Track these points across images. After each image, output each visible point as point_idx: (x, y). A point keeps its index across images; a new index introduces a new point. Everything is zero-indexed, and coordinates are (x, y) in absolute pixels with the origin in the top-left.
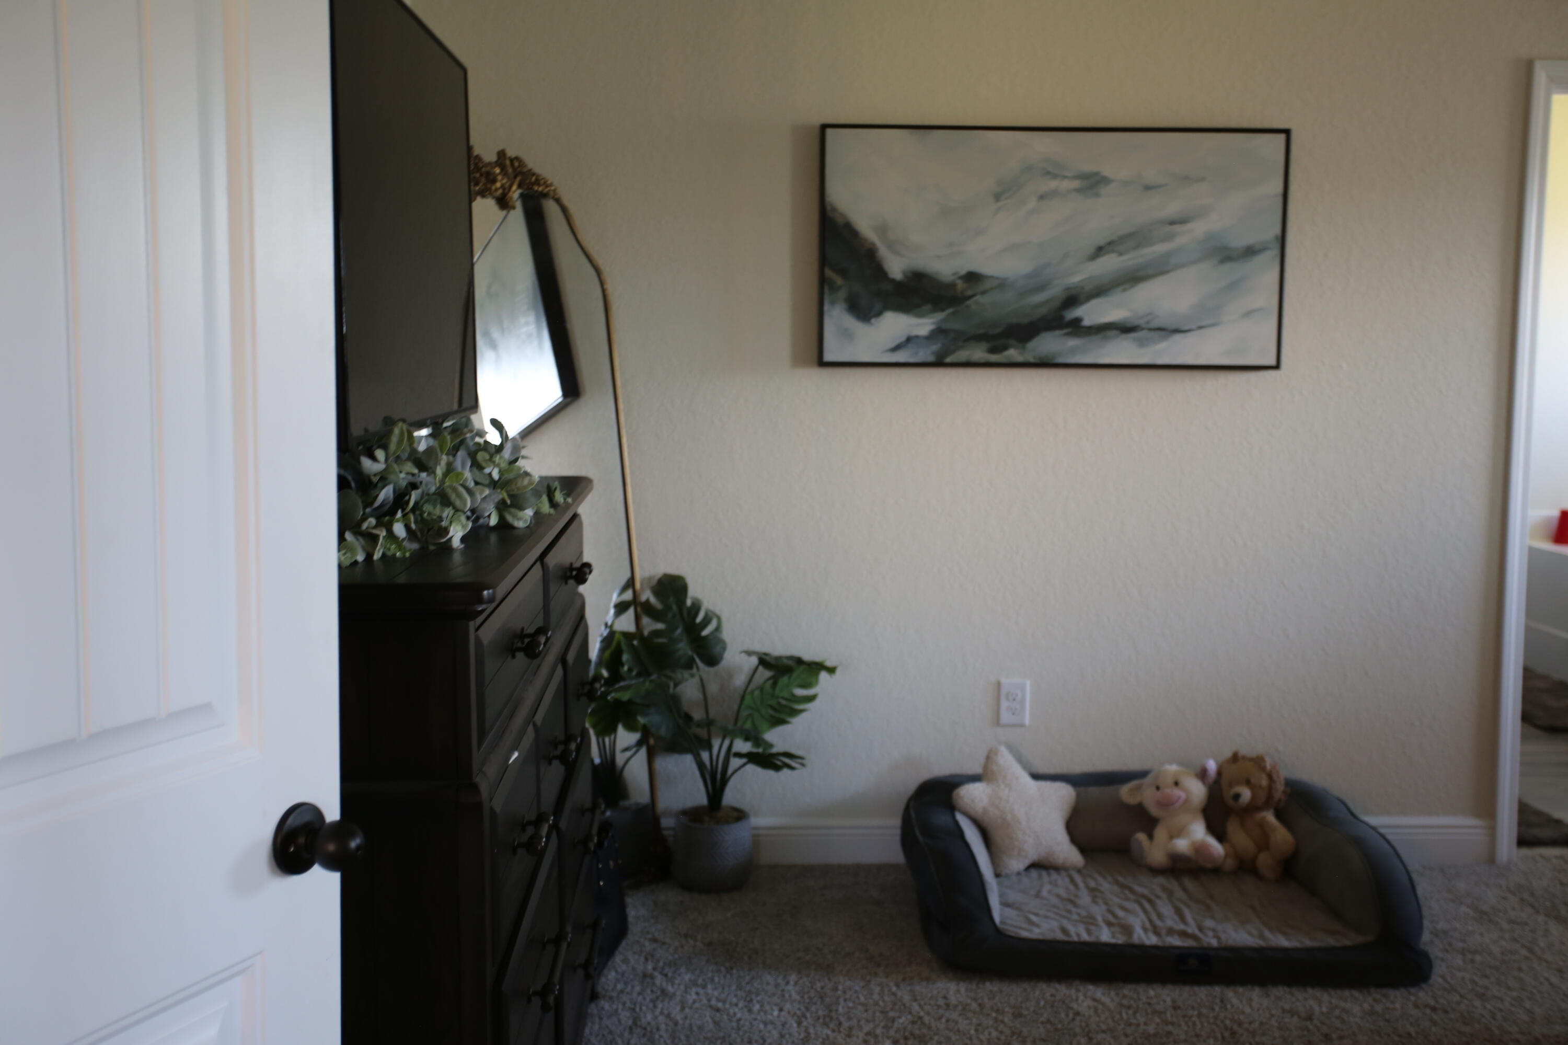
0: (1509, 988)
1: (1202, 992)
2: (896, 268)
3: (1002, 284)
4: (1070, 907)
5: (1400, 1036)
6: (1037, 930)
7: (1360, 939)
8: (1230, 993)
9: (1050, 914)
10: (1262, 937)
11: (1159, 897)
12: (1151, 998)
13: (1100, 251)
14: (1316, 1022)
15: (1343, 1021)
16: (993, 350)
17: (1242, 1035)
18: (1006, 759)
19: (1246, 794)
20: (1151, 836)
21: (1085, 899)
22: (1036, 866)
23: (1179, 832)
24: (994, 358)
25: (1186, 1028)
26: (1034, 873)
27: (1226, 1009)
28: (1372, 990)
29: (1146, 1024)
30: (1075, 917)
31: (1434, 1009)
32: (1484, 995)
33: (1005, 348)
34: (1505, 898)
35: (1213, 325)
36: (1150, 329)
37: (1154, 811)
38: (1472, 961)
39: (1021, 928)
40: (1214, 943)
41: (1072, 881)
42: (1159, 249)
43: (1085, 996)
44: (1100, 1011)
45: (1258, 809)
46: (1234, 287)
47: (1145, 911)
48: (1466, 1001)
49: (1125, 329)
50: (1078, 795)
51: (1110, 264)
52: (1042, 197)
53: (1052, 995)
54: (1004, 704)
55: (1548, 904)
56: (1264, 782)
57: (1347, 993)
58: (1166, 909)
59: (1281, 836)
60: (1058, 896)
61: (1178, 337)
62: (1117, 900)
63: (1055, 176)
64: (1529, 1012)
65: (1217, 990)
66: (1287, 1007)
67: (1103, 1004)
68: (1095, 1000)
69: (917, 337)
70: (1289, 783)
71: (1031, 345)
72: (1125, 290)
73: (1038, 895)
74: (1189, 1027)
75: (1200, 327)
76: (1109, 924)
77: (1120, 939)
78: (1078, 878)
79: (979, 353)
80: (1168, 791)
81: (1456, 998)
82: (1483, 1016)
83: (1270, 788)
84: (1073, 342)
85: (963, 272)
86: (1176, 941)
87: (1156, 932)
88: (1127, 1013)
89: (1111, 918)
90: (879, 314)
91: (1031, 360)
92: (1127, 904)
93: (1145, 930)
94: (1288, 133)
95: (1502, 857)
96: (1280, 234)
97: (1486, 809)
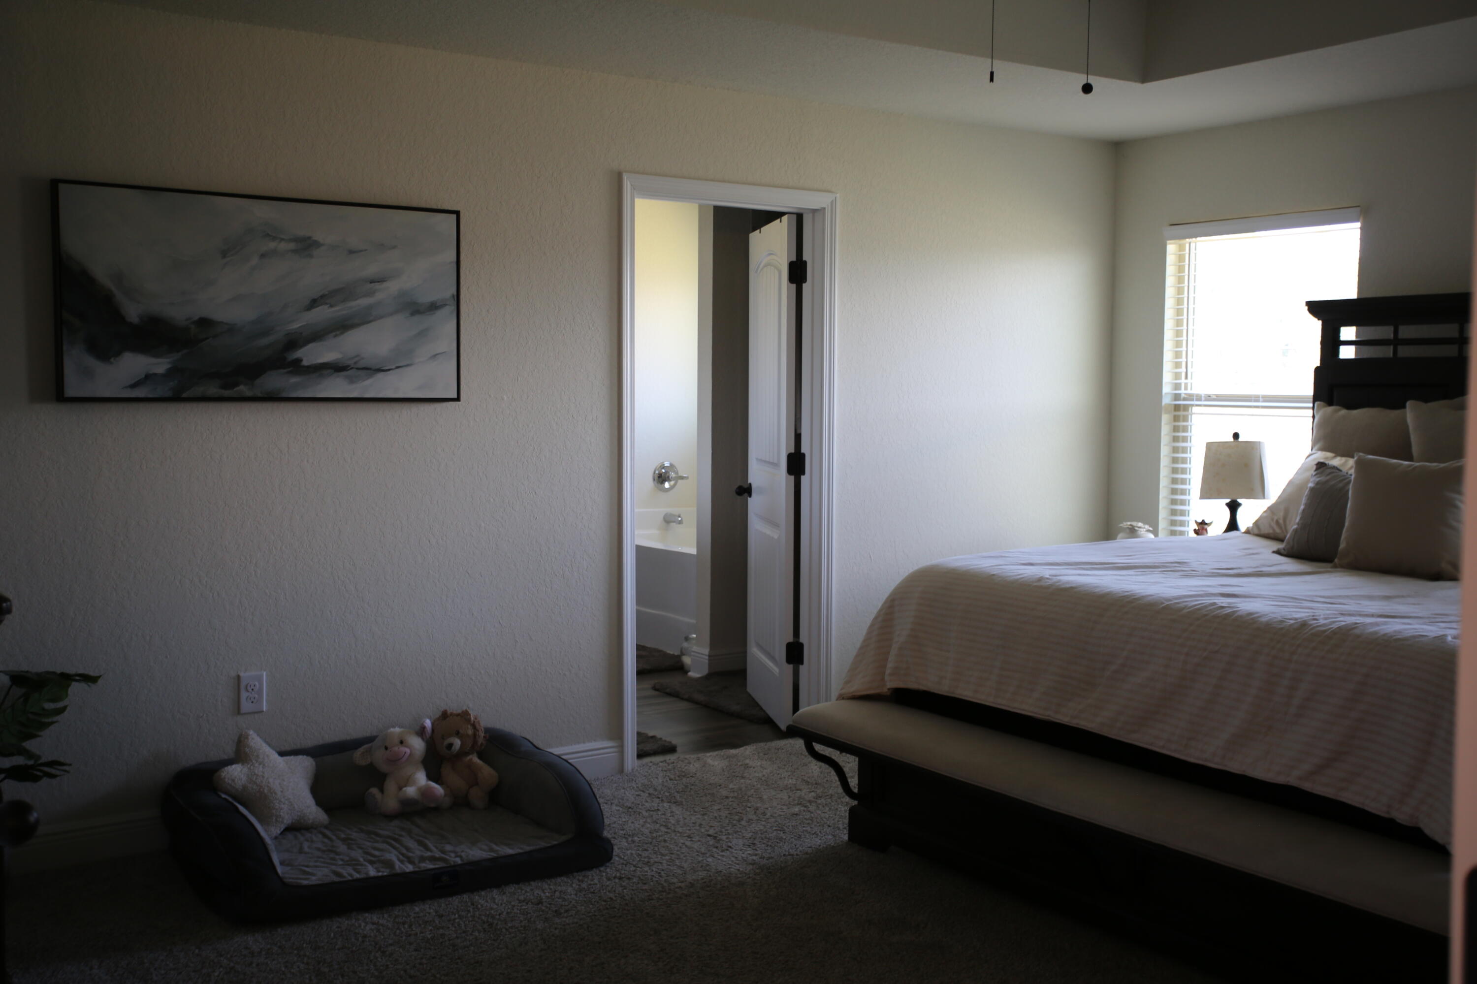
0: (663, 855)
1: (455, 900)
2: (133, 312)
3: (232, 329)
4: (332, 855)
5: (605, 901)
6: (314, 878)
7: (563, 838)
8: (476, 897)
9: (318, 864)
10: (491, 850)
11: (401, 836)
12: (418, 913)
13: (314, 303)
14: (545, 904)
15: (564, 900)
16: (225, 387)
17: (497, 924)
18: (256, 741)
19: (457, 743)
20: (382, 791)
21: (342, 848)
22: (289, 829)
23: (408, 781)
24: (227, 393)
25: (454, 929)
26: (290, 836)
27: (479, 909)
28: (575, 874)
29: (421, 933)
30: (341, 863)
31: (620, 878)
32: (648, 862)
33: (237, 384)
34: (638, 795)
35: (407, 366)
36: (358, 369)
37: (384, 768)
38: (633, 842)
39: (301, 879)
40: (458, 861)
41: (325, 836)
42: (364, 302)
43: (367, 923)
44: (382, 931)
45: (467, 754)
46: (422, 334)
47: (395, 848)
48: (638, 869)
49: (337, 368)
50: (317, 765)
51: (322, 314)
52: (263, 256)
53: (338, 927)
54: (244, 695)
55: (667, 794)
56: (470, 732)
57: (559, 880)
58: (411, 844)
59: (487, 772)
60: (318, 849)
61: (380, 375)
62: (369, 844)
63: (274, 239)
64: (681, 867)
65: (465, 897)
66: (522, 898)
67: (382, 925)
68: (373, 924)
69: (155, 374)
70: (487, 730)
71: (258, 381)
72: (335, 336)
73: (301, 851)
74: (455, 927)
75: (398, 367)
76: (372, 863)
77: (385, 872)
78: (328, 832)
79: (213, 390)
80: (396, 749)
81: (632, 868)
82: (653, 876)
83: (475, 735)
84: (294, 380)
85: (196, 318)
86: (429, 866)
87: (411, 861)
88: (404, 928)
89: (370, 858)
90: (118, 354)
91: (259, 395)
92: (376, 845)
93: (402, 862)
94: (457, 213)
95: (630, 768)
96: (455, 293)
97: (616, 733)
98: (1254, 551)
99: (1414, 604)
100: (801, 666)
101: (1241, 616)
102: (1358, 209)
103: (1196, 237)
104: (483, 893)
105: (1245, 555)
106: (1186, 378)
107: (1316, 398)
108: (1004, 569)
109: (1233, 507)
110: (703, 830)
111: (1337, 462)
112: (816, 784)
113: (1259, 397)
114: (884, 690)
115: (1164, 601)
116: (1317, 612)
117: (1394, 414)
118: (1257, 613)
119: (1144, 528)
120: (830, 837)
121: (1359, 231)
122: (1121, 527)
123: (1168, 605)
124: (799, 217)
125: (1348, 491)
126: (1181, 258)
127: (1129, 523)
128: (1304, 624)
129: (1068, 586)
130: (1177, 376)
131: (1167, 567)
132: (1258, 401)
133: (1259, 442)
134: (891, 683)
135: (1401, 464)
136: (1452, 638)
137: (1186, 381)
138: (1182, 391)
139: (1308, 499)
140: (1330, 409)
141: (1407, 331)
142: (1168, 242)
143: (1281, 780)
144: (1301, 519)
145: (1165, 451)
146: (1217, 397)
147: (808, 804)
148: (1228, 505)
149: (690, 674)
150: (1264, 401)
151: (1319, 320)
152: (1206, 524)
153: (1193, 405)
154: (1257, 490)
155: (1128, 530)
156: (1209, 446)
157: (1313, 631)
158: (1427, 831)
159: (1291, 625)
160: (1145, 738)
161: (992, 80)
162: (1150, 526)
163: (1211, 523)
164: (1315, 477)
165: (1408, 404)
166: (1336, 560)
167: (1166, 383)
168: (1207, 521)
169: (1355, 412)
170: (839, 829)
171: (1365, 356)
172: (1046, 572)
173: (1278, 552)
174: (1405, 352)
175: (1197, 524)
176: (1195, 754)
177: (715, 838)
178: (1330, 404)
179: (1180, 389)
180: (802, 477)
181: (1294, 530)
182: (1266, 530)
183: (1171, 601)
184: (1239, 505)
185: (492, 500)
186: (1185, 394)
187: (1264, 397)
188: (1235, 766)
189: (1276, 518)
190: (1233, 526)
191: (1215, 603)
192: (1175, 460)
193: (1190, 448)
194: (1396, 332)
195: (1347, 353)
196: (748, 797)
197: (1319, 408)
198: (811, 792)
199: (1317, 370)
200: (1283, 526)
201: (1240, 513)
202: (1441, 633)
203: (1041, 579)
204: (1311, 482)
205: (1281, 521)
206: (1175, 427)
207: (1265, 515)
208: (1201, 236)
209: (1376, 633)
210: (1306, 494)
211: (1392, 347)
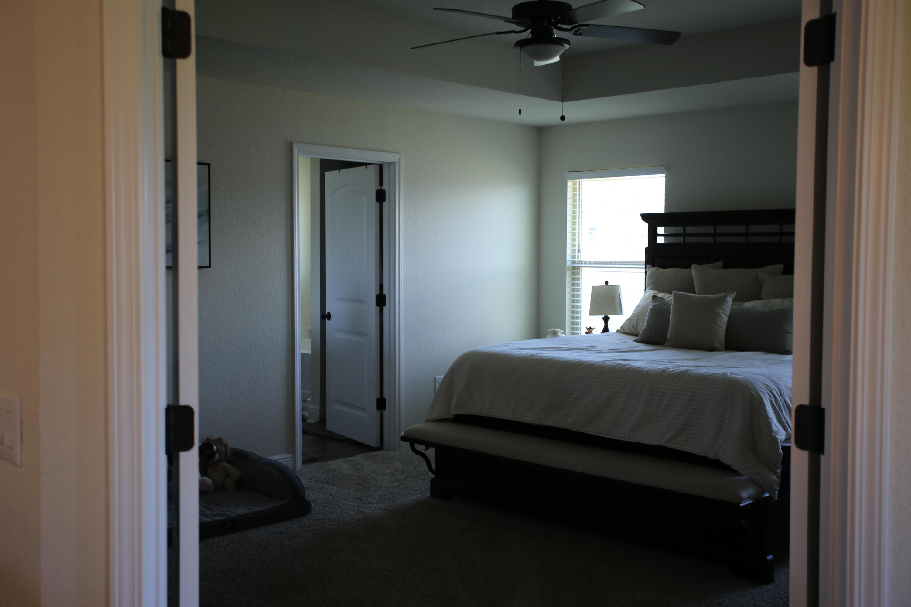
0: (336, 508)
5: (316, 530)
14: (285, 534)
15: (294, 531)
27: (251, 538)
38: (317, 503)
40: (234, 515)
45: (223, 461)
48: (326, 515)
55: (325, 480)
56: (224, 449)
59: (235, 472)
61: (169, 254)
64: (348, 513)
70: (232, 449)
81: (322, 515)
82: (335, 518)
86: (217, 518)
93: (203, 517)
94: (209, 165)
95: (299, 469)
96: (208, 209)
97: (292, 450)
98: (625, 341)
99: (707, 362)
100: (384, 411)
101: (634, 369)
102: (664, 167)
103: (581, 179)
104: (249, 531)
105: (621, 343)
106: (579, 252)
107: (647, 262)
108: (512, 351)
109: (606, 319)
110: (352, 496)
111: (660, 295)
112: (403, 471)
113: (616, 263)
114: (450, 416)
115: (596, 364)
116: (668, 366)
117: (685, 271)
118: (641, 367)
119: (561, 332)
120: (420, 495)
121: (664, 178)
122: (549, 331)
123: (599, 365)
124: (381, 166)
125: (670, 309)
126: (574, 189)
127: (553, 329)
128: (664, 371)
129: (547, 358)
130: (574, 251)
131: (587, 349)
132: (616, 264)
133: (619, 286)
134: (454, 412)
135: (695, 296)
136: (729, 374)
137: (578, 254)
138: (576, 259)
139: (650, 314)
140: (655, 269)
141: (690, 229)
142: (568, 181)
143: (657, 443)
144: (647, 324)
145: (568, 291)
146: (594, 262)
147: (402, 481)
148: (603, 318)
149: (308, 421)
150: (619, 264)
151: (647, 223)
152: (592, 329)
153: (582, 267)
154: (618, 310)
155: (552, 333)
156: (594, 288)
157: (669, 374)
158: (722, 460)
159: (658, 371)
160: (590, 430)
161: (520, 113)
162: (563, 331)
163: (594, 328)
164: (652, 303)
165: (693, 266)
166: (666, 344)
167: (568, 255)
168: (592, 328)
169: (667, 270)
170: (423, 491)
171: (669, 242)
172: (534, 352)
173: (636, 341)
174: (689, 240)
175: (587, 329)
176: (614, 436)
177: (360, 499)
178: (654, 266)
179: (575, 258)
180: (384, 308)
181: (644, 329)
182: (627, 330)
183: (600, 363)
184: (609, 318)
185: (226, 322)
186: (578, 261)
187: (619, 262)
188: (636, 438)
189: (632, 324)
190: (606, 330)
191: (621, 363)
192: (573, 296)
193: (581, 289)
194: (684, 230)
195: (661, 240)
196: (369, 480)
197: (649, 269)
198: (401, 476)
199: (647, 249)
200: (636, 328)
201: (609, 322)
202: (724, 372)
203: (532, 355)
204: (651, 306)
205: (635, 326)
206: (573, 278)
207: (626, 322)
208: (585, 178)
209: (697, 373)
210: (648, 311)
211: (682, 237)
